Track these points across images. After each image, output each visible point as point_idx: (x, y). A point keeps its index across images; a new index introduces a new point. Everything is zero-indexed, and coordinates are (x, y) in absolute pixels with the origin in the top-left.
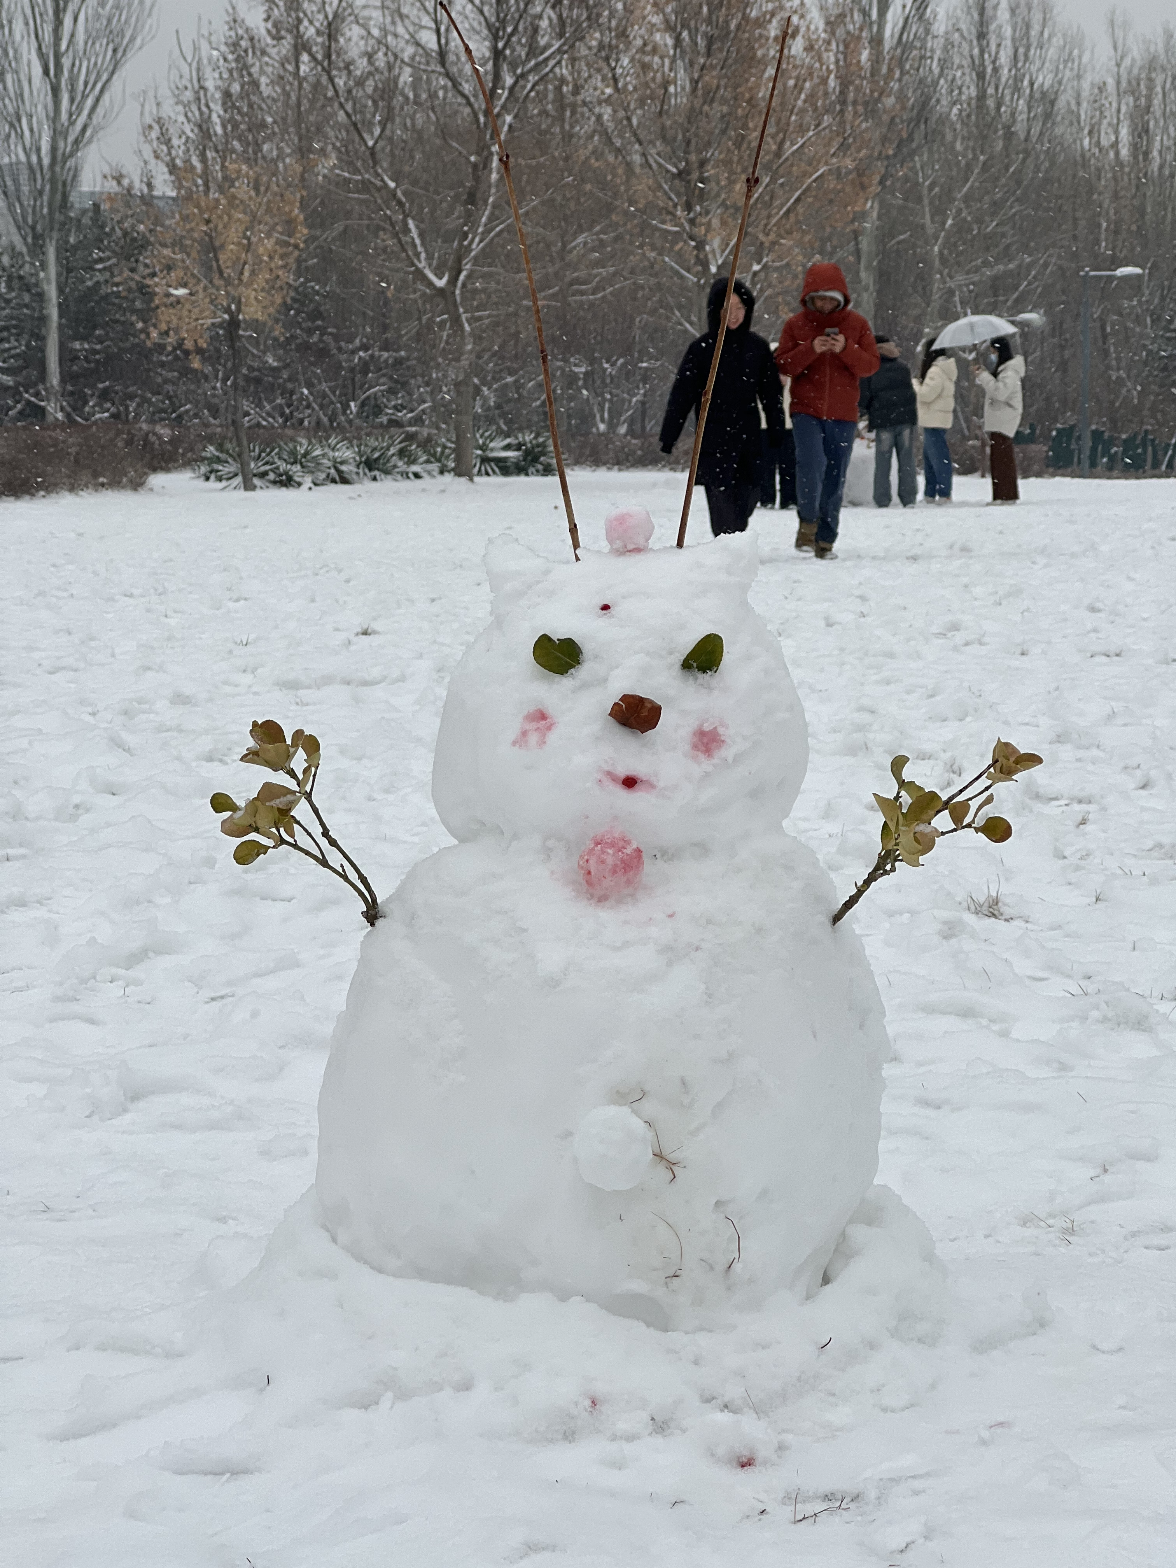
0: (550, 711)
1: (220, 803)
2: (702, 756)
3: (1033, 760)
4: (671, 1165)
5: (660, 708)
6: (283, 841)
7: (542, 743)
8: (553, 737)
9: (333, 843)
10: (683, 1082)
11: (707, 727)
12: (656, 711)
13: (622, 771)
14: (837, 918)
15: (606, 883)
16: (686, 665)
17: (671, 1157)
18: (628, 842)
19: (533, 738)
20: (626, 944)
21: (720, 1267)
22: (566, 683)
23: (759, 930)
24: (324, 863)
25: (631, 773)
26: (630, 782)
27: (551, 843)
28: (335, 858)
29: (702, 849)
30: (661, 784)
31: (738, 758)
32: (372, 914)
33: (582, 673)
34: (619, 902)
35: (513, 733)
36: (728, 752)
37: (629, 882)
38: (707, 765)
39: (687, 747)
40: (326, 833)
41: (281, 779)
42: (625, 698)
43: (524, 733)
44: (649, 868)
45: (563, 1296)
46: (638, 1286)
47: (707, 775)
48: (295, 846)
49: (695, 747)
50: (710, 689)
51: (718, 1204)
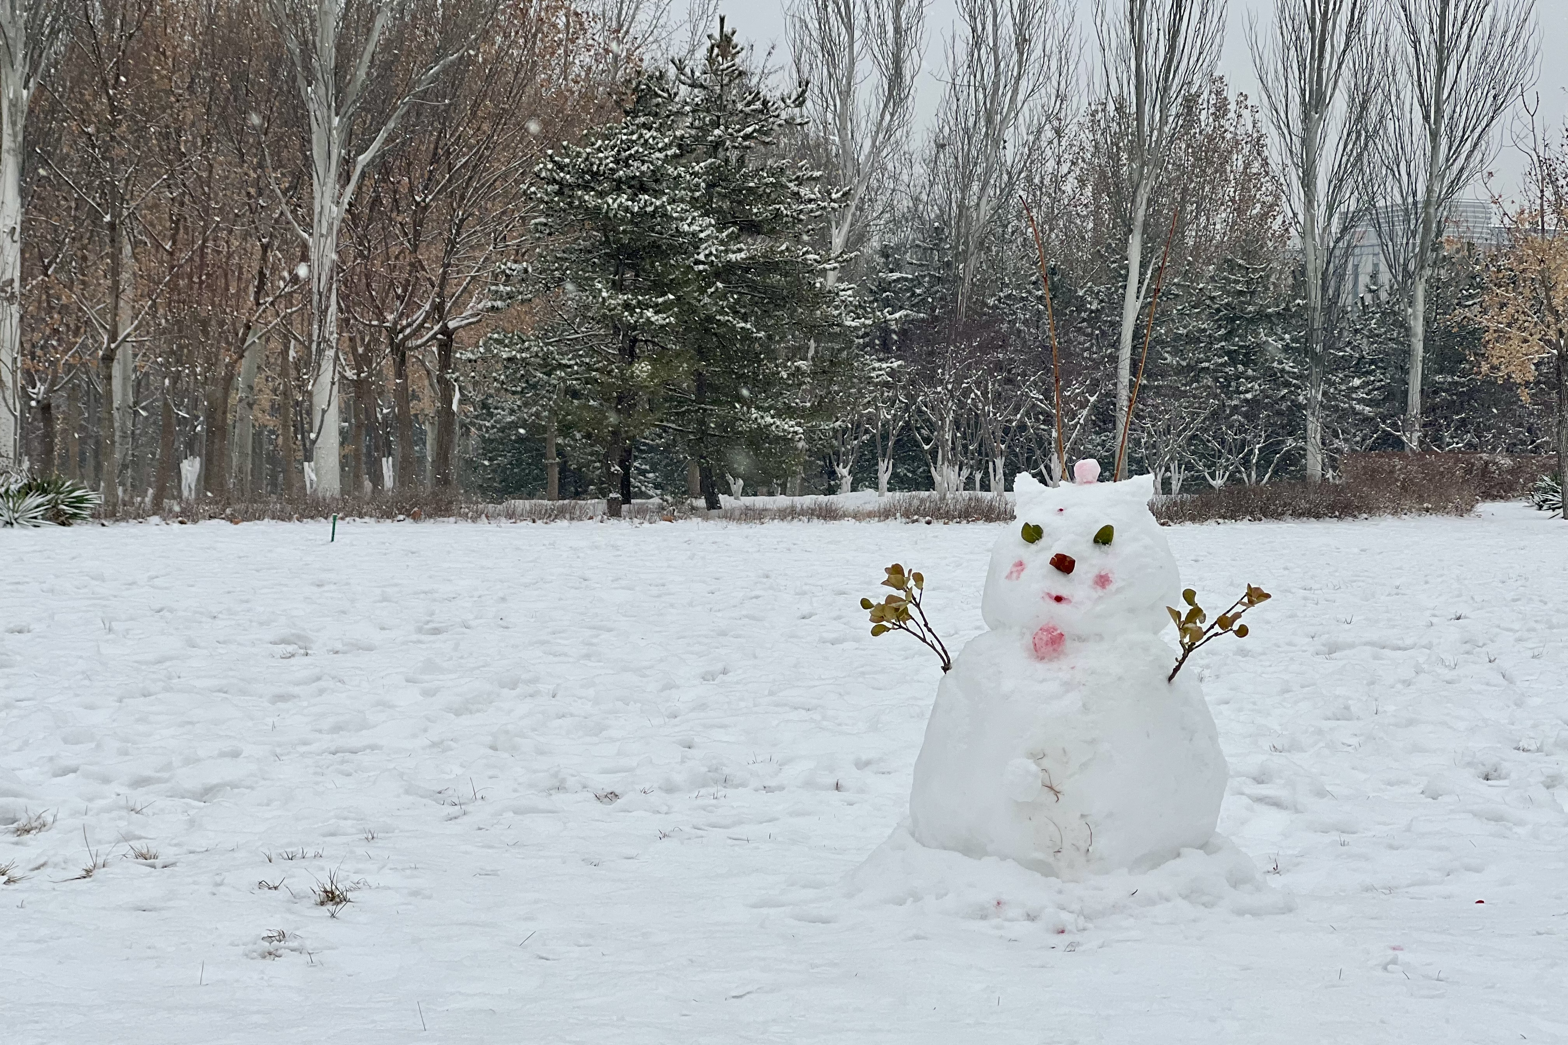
0: (1024, 562)
1: (865, 604)
2: (1099, 588)
3: (1268, 596)
4: (1057, 793)
5: (1074, 562)
6: (900, 627)
7: (1018, 577)
8: (1023, 575)
9: (930, 630)
10: (1064, 751)
11: (1103, 573)
12: (1072, 563)
13: (1054, 594)
14: (1171, 678)
15: (1043, 650)
16: (1096, 541)
17: (1057, 789)
18: (1056, 630)
19: (1015, 575)
20: (1044, 680)
21: (1083, 849)
22: (1033, 547)
23: (1120, 678)
24: (924, 640)
25: (1059, 594)
26: (1059, 599)
27: (1024, 630)
28: (929, 637)
29: (1100, 637)
30: (1074, 601)
31: (1119, 591)
32: (946, 668)
33: (1041, 543)
34: (1051, 660)
35: (1006, 573)
36: (1112, 588)
37: (1054, 650)
38: (1100, 592)
39: (1090, 582)
40: (926, 625)
41: (902, 594)
42: (1057, 555)
43: (1011, 573)
44: (1069, 644)
45: (1004, 858)
46: (1039, 855)
47: (1100, 598)
48: (908, 630)
49: (1096, 583)
50: (1107, 554)
51: (1082, 816)
